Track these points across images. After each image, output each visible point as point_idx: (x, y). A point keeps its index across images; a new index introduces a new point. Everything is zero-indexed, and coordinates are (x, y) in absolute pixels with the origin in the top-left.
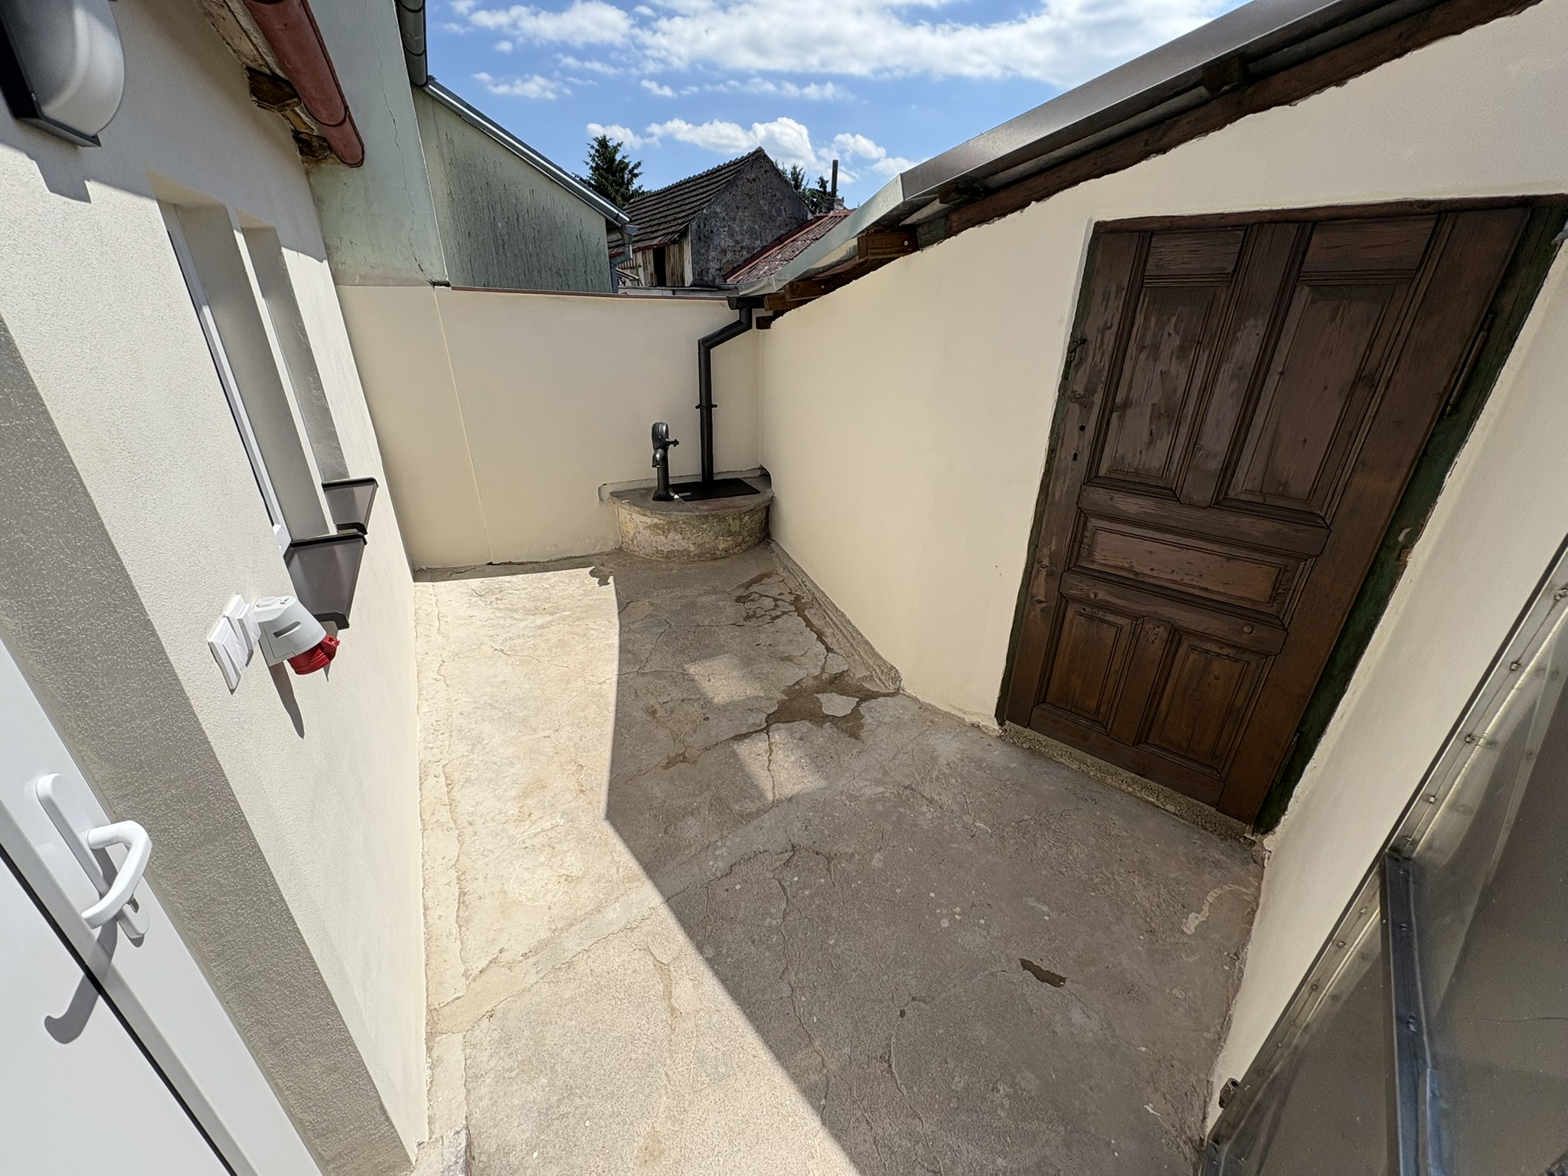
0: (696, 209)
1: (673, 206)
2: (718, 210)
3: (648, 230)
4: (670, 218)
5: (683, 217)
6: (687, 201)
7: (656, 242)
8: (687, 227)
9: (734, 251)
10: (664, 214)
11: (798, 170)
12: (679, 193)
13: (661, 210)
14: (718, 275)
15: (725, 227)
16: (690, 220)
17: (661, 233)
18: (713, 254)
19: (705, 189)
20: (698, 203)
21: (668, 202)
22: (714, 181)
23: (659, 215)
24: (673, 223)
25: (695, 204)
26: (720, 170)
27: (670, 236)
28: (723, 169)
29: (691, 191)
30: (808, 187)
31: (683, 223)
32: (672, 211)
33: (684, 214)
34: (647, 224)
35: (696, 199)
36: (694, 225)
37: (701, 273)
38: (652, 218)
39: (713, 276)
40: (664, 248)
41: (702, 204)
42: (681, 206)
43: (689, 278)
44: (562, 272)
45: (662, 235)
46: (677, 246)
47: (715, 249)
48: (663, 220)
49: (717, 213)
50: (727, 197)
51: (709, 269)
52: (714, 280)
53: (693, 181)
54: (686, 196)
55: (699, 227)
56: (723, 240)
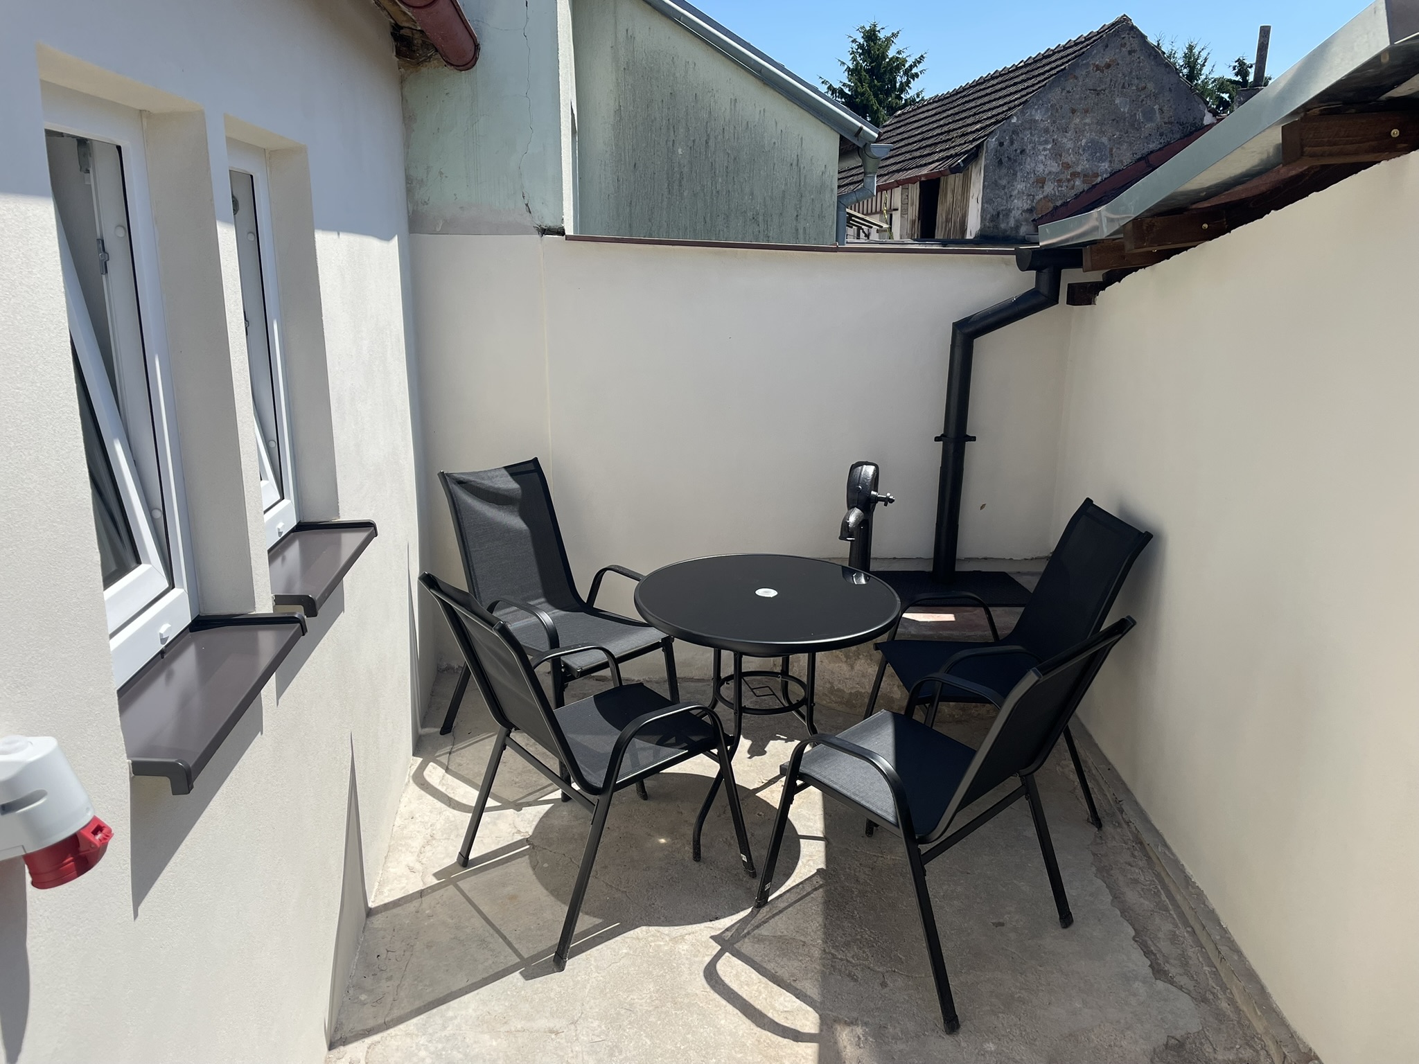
0: (999, 117)
1: (963, 115)
2: (1038, 117)
3: (917, 154)
4: (954, 134)
5: (977, 130)
6: (986, 107)
7: (925, 171)
8: (979, 147)
9: (1060, 181)
10: (946, 129)
11: (1196, 51)
12: (976, 95)
13: (942, 122)
14: (1026, 220)
15: (1046, 142)
16: (988, 135)
17: (936, 157)
18: (1020, 186)
19: (1020, 87)
20: (1005, 108)
21: (956, 110)
22: (1036, 73)
23: (938, 131)
24: (959, 141)
25: (1000, 110)
26: (1049, 56)
27: (949, 162)
28: (1054, 53)
29: (996, 91)
30: (1216, 75)
31: (974, 140)
32: (960, 124)
33: (978, 126)
34: (916, 146)
35: (1001, 102)
36: (993, 142)
37: (996, 217)
38: (926, 135)
39: (1017, 221)
40: (938, 180)
41: (1010, 109)
42: (975, 114)
43: (973, 226)
44: (761, 218)
45: (937, 161)
46: (959, 176)
47: (1026, 178)
48: (943, 137)
49: (1035, 121)
50: (1056, 95)
51: (1010, 211)
52: (1017, 227)
53: (1001, 75)
54: (986, 99)
55: (1001, 144)
56: (1042, 163)
